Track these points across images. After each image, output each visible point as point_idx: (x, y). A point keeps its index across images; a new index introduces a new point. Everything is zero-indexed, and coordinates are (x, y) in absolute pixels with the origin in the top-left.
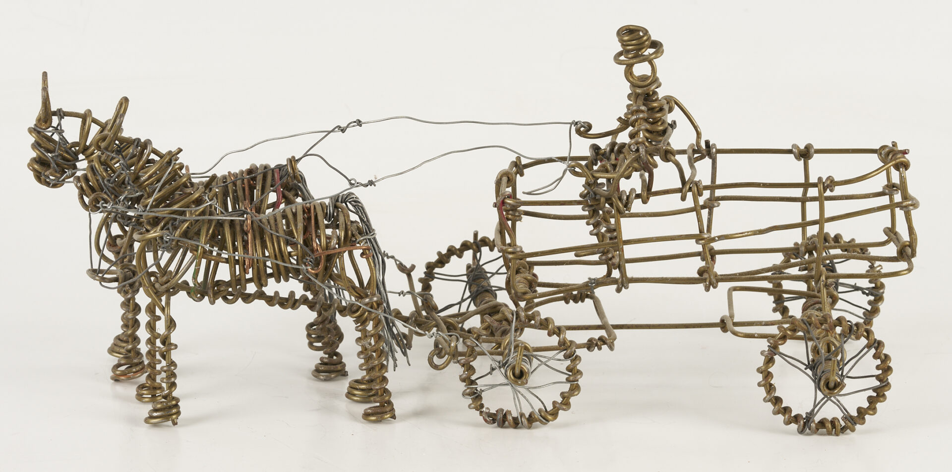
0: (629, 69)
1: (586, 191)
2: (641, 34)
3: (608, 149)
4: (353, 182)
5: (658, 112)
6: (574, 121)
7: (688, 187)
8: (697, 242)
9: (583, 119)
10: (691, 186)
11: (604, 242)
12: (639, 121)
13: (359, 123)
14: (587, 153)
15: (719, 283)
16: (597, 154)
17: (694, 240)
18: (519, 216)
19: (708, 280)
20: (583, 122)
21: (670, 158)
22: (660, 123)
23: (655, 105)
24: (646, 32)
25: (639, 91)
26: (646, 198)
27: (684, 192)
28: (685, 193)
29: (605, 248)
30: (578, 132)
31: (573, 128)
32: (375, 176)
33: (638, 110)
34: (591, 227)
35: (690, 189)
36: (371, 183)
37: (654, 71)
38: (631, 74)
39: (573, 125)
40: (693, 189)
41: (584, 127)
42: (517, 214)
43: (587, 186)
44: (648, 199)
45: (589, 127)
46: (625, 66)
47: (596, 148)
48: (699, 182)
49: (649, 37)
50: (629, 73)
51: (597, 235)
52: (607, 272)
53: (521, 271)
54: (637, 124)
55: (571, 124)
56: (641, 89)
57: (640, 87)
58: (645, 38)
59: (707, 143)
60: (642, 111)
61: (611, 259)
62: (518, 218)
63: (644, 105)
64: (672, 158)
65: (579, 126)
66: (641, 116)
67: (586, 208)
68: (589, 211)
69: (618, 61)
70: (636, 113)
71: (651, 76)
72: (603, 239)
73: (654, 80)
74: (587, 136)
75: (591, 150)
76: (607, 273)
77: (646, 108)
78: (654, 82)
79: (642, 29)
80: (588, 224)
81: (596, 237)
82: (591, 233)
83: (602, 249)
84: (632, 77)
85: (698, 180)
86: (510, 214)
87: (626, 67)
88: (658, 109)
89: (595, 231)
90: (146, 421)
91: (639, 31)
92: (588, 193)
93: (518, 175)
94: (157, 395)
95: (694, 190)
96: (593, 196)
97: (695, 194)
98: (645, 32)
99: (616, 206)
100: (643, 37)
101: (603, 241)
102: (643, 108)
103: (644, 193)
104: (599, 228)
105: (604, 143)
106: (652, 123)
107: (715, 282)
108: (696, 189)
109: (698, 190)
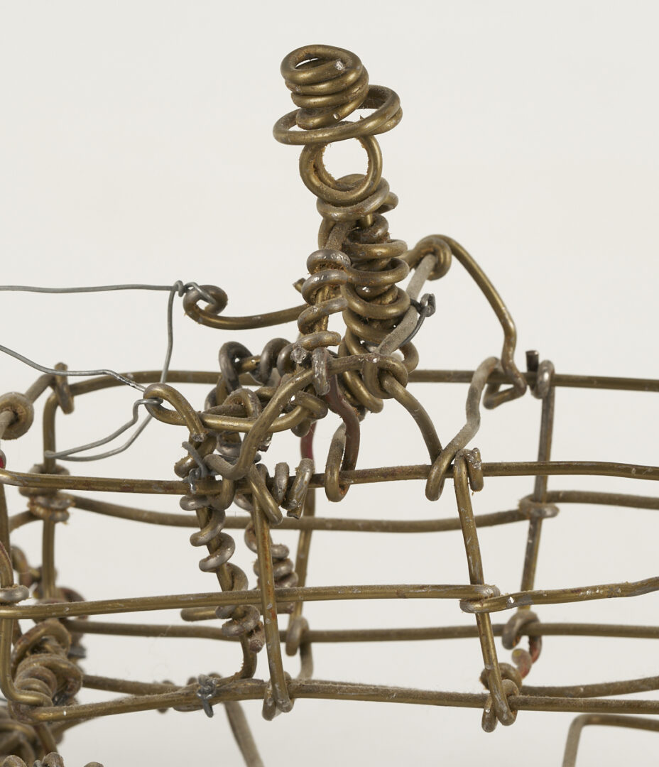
0: (311, 157)
1: (189, 461)
2: (339, 65)
3: (265, 358)
5: (385, 269)
6: (180, 282)
7: (445, 464)
8: (464, 607)
9: (203, 279)
10: (453, 463)
11: (235, 591)
12: (327, 290)
14: (213, 364)
15: (520, 712)
16: (238, 369)
17: (457, 602)
18: (64, 510)
19: (490, 703)
20: (203, 288)
21: (392, 389)
22: (389, 299)
23: (379, 250)
24: (353, 61)
25: (337, 214)
26: (337, 485)
27: (433, 476)
28: (436, 477)
29: (237, 606)
30: (191, 309)
31: (179, 301)
33: (325, 261)
34: (204, 552)
35: (450, 471)
37: (376, 164)
38: (318, 169)
39: (177, 293)
40: (456, 471)
41: (205, 299)
42: (55, 505)
43: (192, 447)
44: (344, 488)
45: (219, 299)
46: (302, 147)
47: (235, 353)
48: (472, 453)
49: (363, 76)
50: (312, 168)
51: (217, 570)
52: (244, 664)
53: (48, 646)
54: (320, 295)
55: (172, 289)
56: (342, 208)
57: (338, 204)
58: (352, 77)
59: (532, 358)
60: (337, 266)
61: (250, 634)
62: (59, 515)
63: (345, 249)
64: (399, 388)
65: (193, 294)
66: (334, 276)
67: (192, 503)
68: (197, 510)
69: (283, 136)
70: (320, 269)
71: (367, 177)
72: (233, 582)
73: (374, 188)
74: (213, 320)
75: (223, 359)
76: (244, 668)
77: (346, 257)
78: (375, 192)
79: (345, 55)
80: (195, 542)
81: (215, 575)
82: (204, 567)
83: (228, 609)
84: (321, 179)
85: (471, 449)
86: (39, 505)
87: (305, 150)
88: (385, 262)
89: (213, 561)
91: (333, 59)
92: (194, 465)
93: (59, 410)
95: (460, 473)
96: (204, 474)
97: (461, 483)
98: (350, 62)
99: (259, 502)
100: (345, 74)
101: (232, 588)
102: (340, 257)
103: (332, 474)
104: (222, 554)
105: (256, 342)
106: (366, 299)
107: (505, 708)
108: (464, 469)
109: (468, 474)
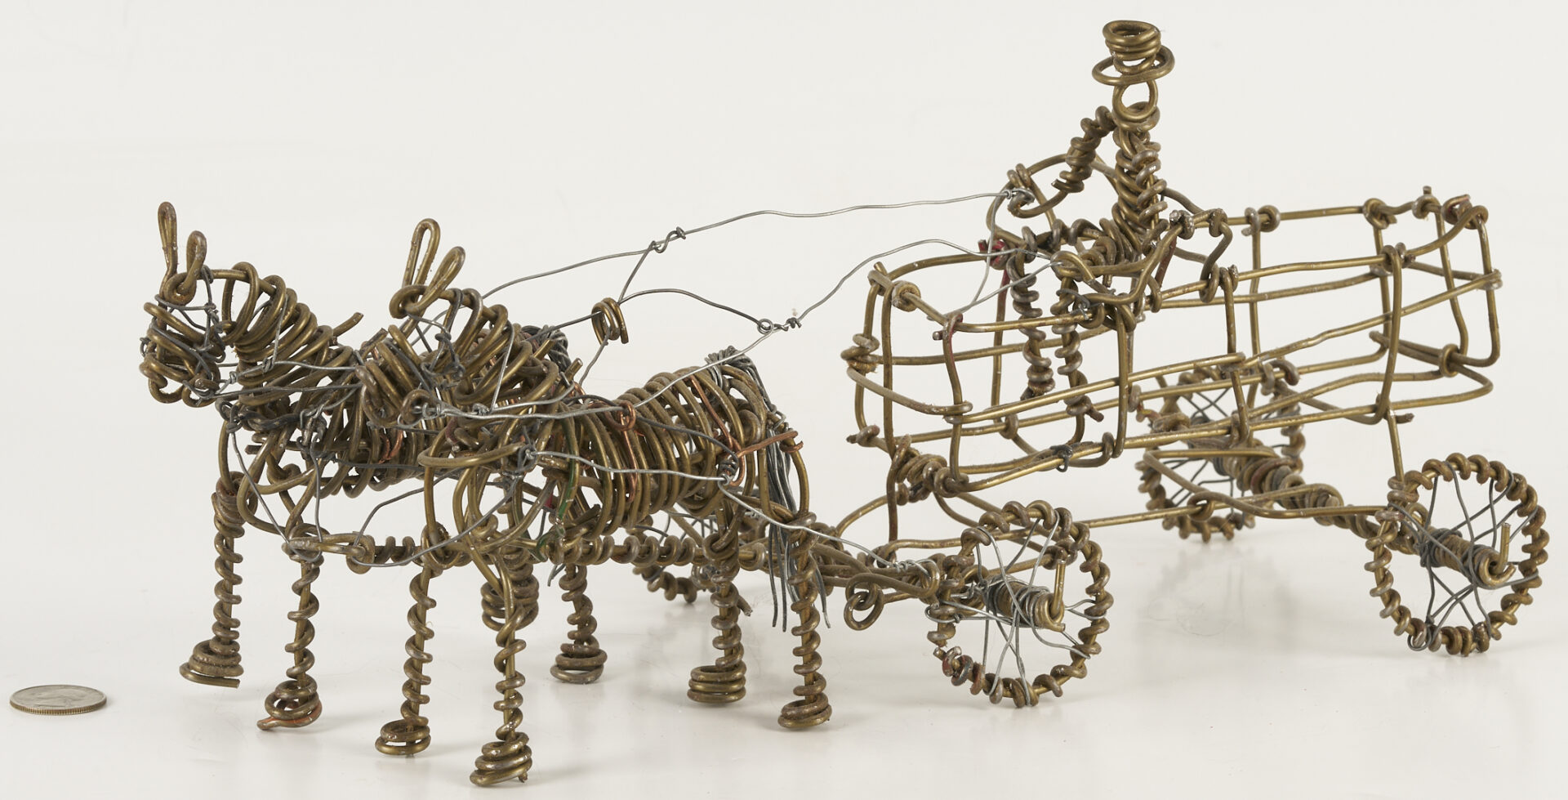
4: (766, 325)
13: (679, 234)
28: (1213, 288)
32: (794, 310)
36: (793, 322)
37: (1154, 94)
55: (997, 196)
68: (1063, 334)
71: (1149, 103)
72: (1078, 381)
73: (1153, 109)
90: (473, 778)
94: (417, 742)
95: (1227, 282)
108: (1229, 280)
109: (1232, 282)
